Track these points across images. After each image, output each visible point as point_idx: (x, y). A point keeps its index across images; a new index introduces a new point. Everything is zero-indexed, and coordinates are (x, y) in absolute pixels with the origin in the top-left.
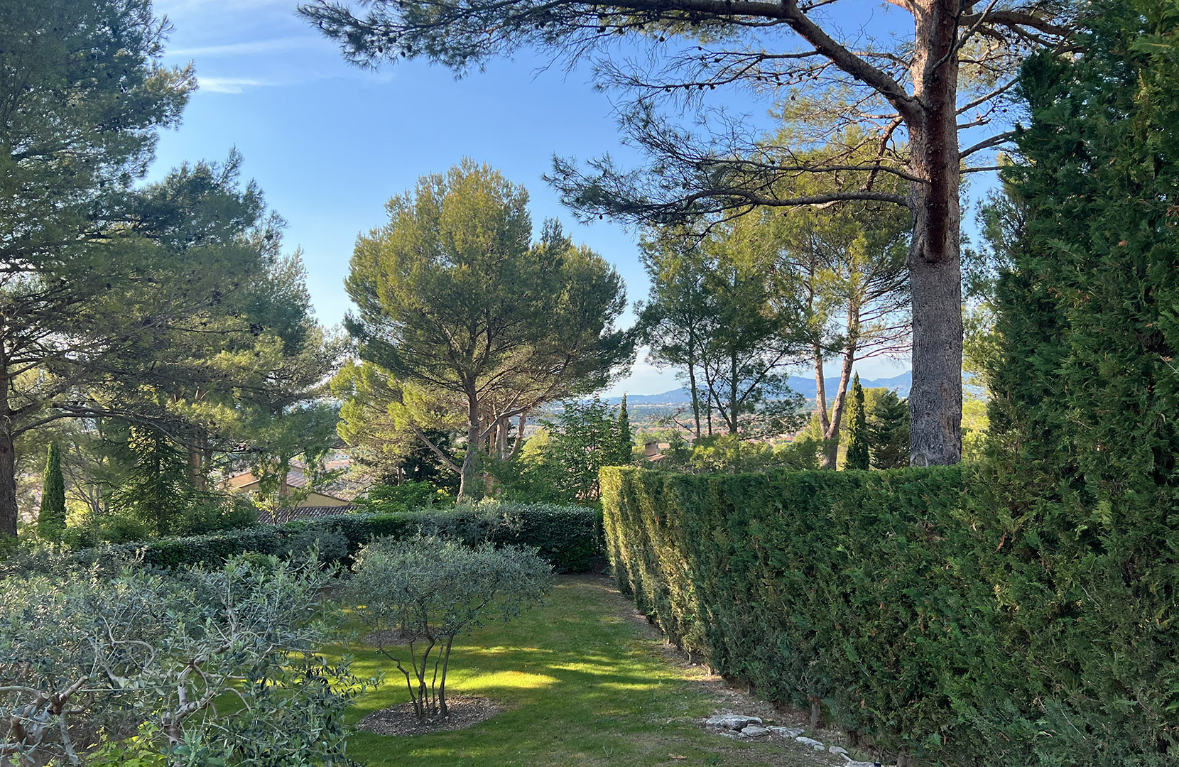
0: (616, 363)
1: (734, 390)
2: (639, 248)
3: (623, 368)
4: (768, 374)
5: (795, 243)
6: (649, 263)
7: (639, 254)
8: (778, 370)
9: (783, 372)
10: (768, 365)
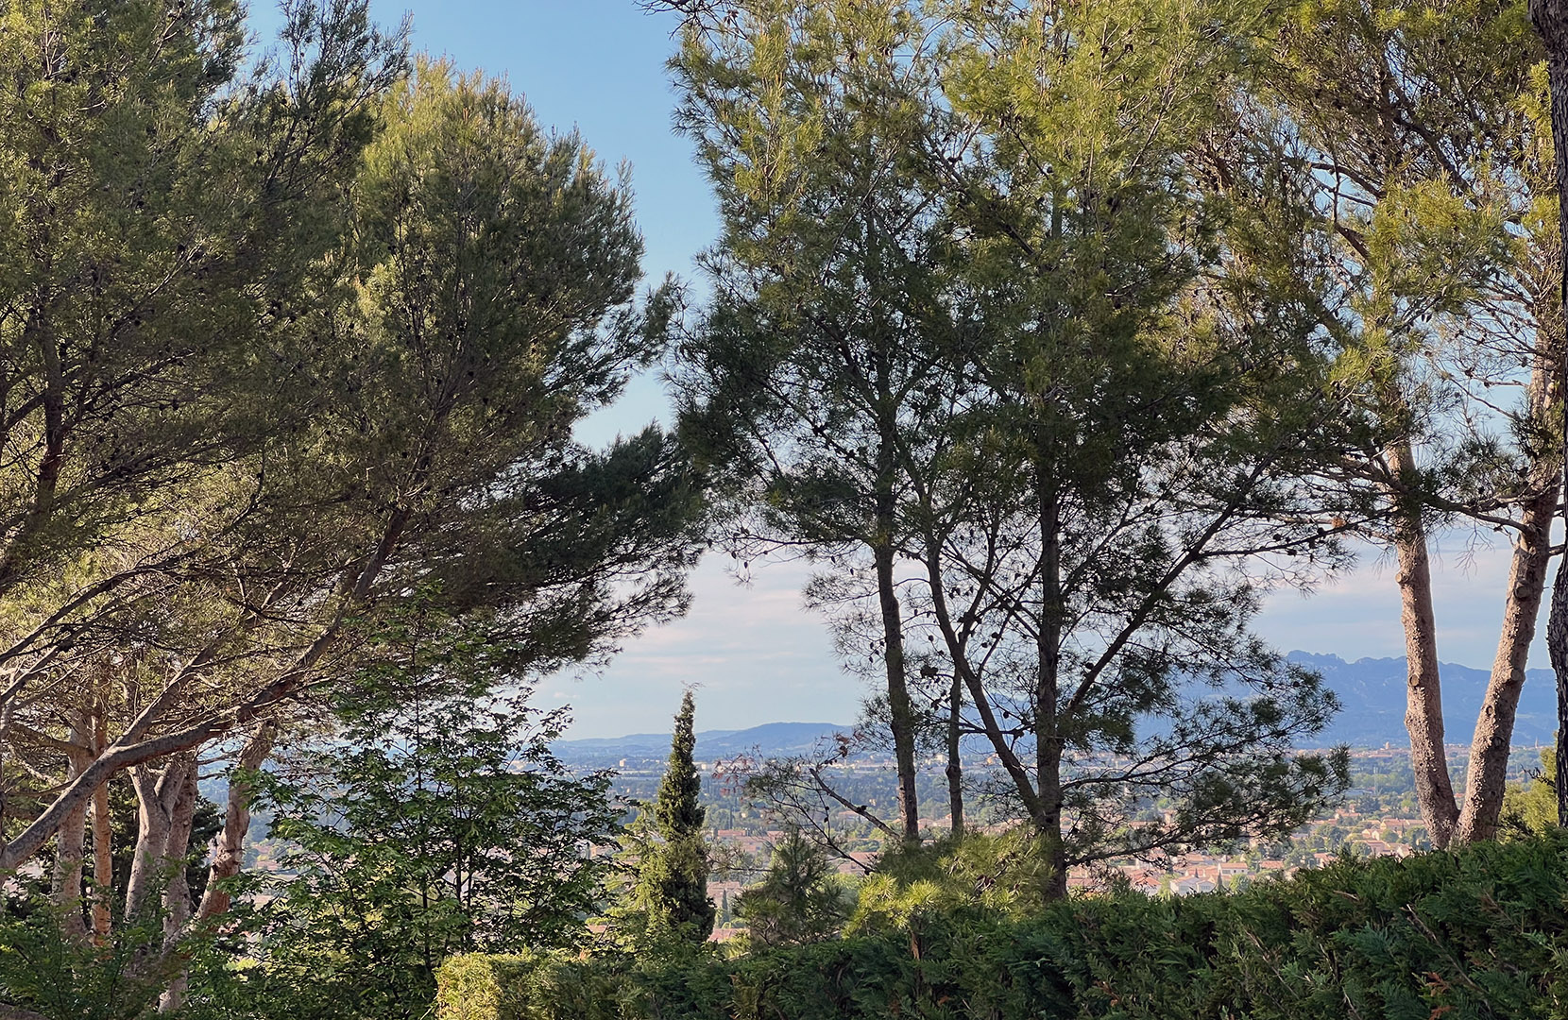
0: (623, 559)
1: (1050, 657)
2: (675, 75)
3: (652, 577)
4: (1179, 588)
5: (1308, 76)
6: (714, 135)
7: (676, 101)
8: (1217, 575)
9: (1233, 582)
10: (1179, 554)
